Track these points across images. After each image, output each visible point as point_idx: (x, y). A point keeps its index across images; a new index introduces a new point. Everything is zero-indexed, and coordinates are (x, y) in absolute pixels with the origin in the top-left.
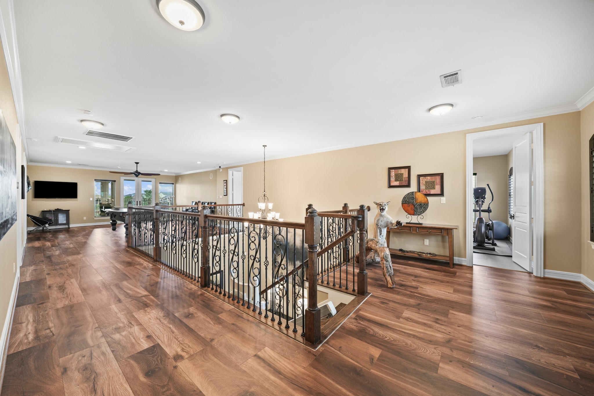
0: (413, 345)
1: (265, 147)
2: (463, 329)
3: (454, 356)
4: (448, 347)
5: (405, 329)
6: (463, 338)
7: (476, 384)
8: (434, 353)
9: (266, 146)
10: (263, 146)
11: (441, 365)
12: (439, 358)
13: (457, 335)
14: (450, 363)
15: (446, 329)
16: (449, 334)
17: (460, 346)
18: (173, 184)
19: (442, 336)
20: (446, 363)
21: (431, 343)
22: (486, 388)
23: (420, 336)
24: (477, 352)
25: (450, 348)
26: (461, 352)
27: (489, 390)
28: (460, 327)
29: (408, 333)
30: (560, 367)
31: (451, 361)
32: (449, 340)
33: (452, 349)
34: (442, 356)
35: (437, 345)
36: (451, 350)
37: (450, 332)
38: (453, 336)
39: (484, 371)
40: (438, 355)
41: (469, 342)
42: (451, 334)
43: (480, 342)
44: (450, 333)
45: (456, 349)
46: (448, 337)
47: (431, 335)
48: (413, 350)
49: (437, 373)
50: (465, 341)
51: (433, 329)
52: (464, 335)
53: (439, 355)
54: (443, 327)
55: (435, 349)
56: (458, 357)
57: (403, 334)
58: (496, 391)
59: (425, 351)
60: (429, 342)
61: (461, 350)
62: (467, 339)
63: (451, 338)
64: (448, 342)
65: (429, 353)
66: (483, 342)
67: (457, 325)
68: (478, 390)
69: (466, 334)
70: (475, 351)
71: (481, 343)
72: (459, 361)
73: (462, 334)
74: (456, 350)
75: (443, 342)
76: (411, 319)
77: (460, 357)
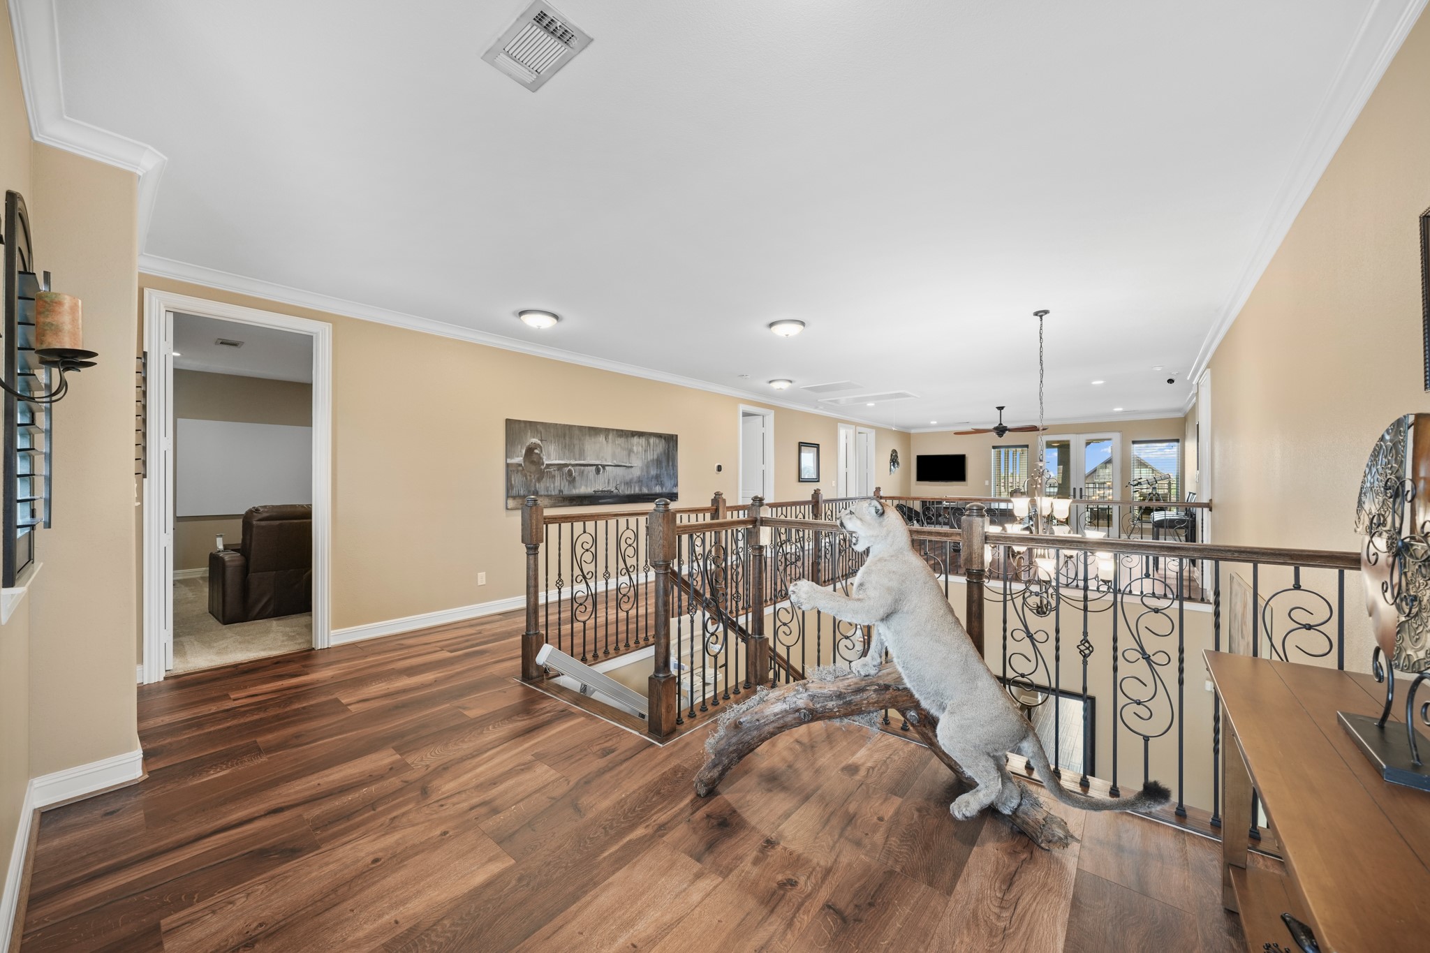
0: (456, 748)
1: (1041, 317)
2: (431, 835)
3: (394, 778)
4: (414, 782)
5: (498, 753)
6: (411, 816)
7: (341, 770)
8: (422, 760)
9: (1046, 312)
10: (1036, 314)
11: (398, 756)
12: (409, 761)
13: (427, 812)
14: (390, 767)
15: (456, 806)
16: (440, 803)
17: (401, 799)
18: (1177, 441)
19: (443, 790)
20: (393, 763)
21: (442, 767)
22: (327, 776)
23: (468, 762)
24: (369, 811)
25: (411, 783)
26: (391, 792)
27: (322, 777)
28: (441, 835)
29: (486, 752)
30: (198, 919)
31: (391, 769)
32: (426, 793)
33: (405, 784)
34: (407, 764)
35: (432, 772)
36: (405, 782)
37: (444, 808)
38: (430, 806)
39: (340, 792)
40: (415, 762)
41: (394, 818)
42: (436, 804)
43: (378, 834)
44: (442, 806)
45: (402, 789)
46: (434, 797)
47: (459, 777)
48: (447, 744)
49: (393, 748)
50: (403, 814)
51: (470, 786)
52: (418, 824)
53: (413, 763)
54: (465, 805)
55: (428, 766)
56: (388, 781)
57: (489, 746)
58: (313, 783)
59: (433, 753)
60: (445, 766)
61: (394, 793)
62: (404, 820)
63: (428, 797)
64: (424, 789)
65: (426, 756)
66: (374, 840)
67: (451, 833)
68: (335, 768)
69: (415, 828)
70: (374, 810)
71: (375, 836)
72: (381, 777)
73: (423, 822)
74: (400, 787)
75: (430, 782)
76: (522, 770)
77: (385, 783)
